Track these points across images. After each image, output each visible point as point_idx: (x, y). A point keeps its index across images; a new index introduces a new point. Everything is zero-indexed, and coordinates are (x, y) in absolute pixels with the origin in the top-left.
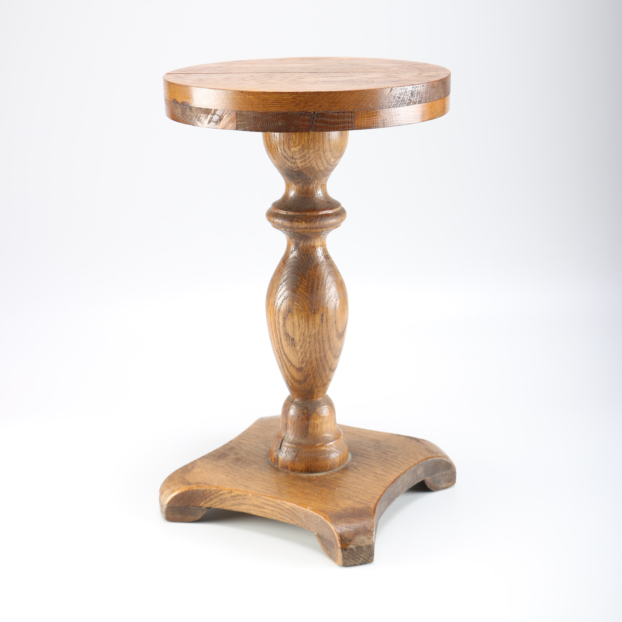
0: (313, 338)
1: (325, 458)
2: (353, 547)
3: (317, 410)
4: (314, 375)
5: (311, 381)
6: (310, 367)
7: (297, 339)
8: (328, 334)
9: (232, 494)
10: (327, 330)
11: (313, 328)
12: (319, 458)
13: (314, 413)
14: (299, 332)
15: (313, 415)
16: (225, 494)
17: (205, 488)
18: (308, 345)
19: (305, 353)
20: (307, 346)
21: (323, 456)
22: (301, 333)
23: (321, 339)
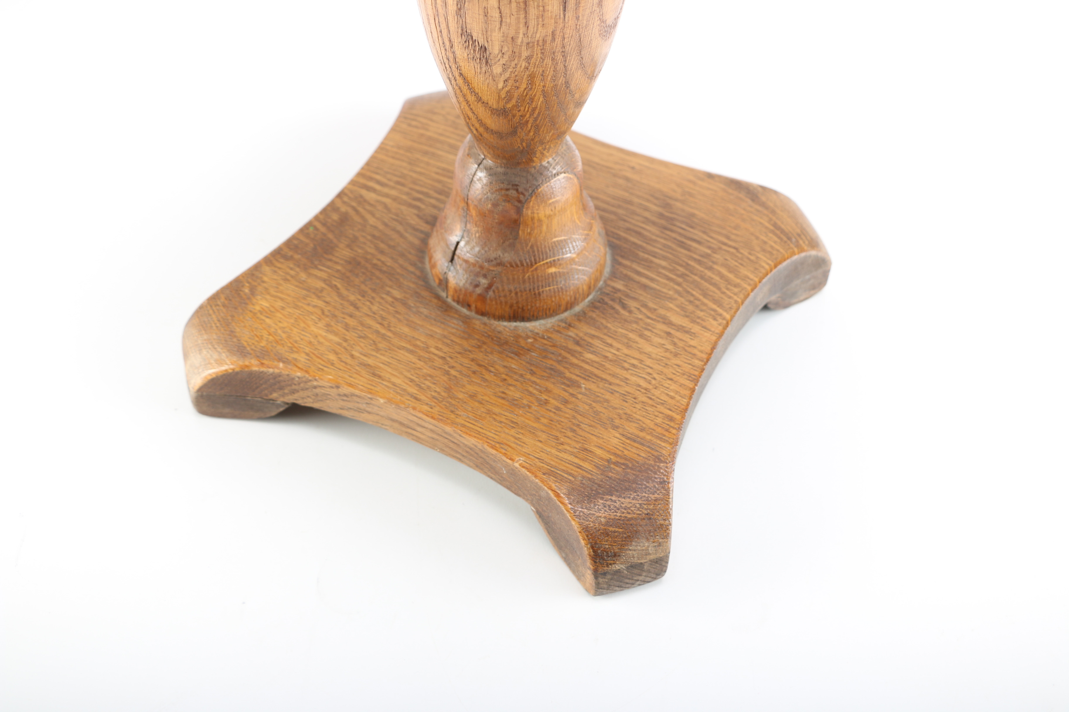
0: (539, 47)
1: (556, 290)
2: (622, 568)
3: (540, 190)
4: (538, 122)
5: (527, 134)
6: (527, 109)
7: (494, 49)
8: (580, 36)
9: (340, 390)
10: (578, 26)
11: (538, 25)
12: (543, 292)
13: (533, 198)
14: (502, 34)
15: (530, 201)
16: (324, 387)
17: (277, 371)
18: (524, 64)
19: (516, 81)
20: (521, 66)
21: (552, 287)
22: (507, 37)
23: (559, 48)
